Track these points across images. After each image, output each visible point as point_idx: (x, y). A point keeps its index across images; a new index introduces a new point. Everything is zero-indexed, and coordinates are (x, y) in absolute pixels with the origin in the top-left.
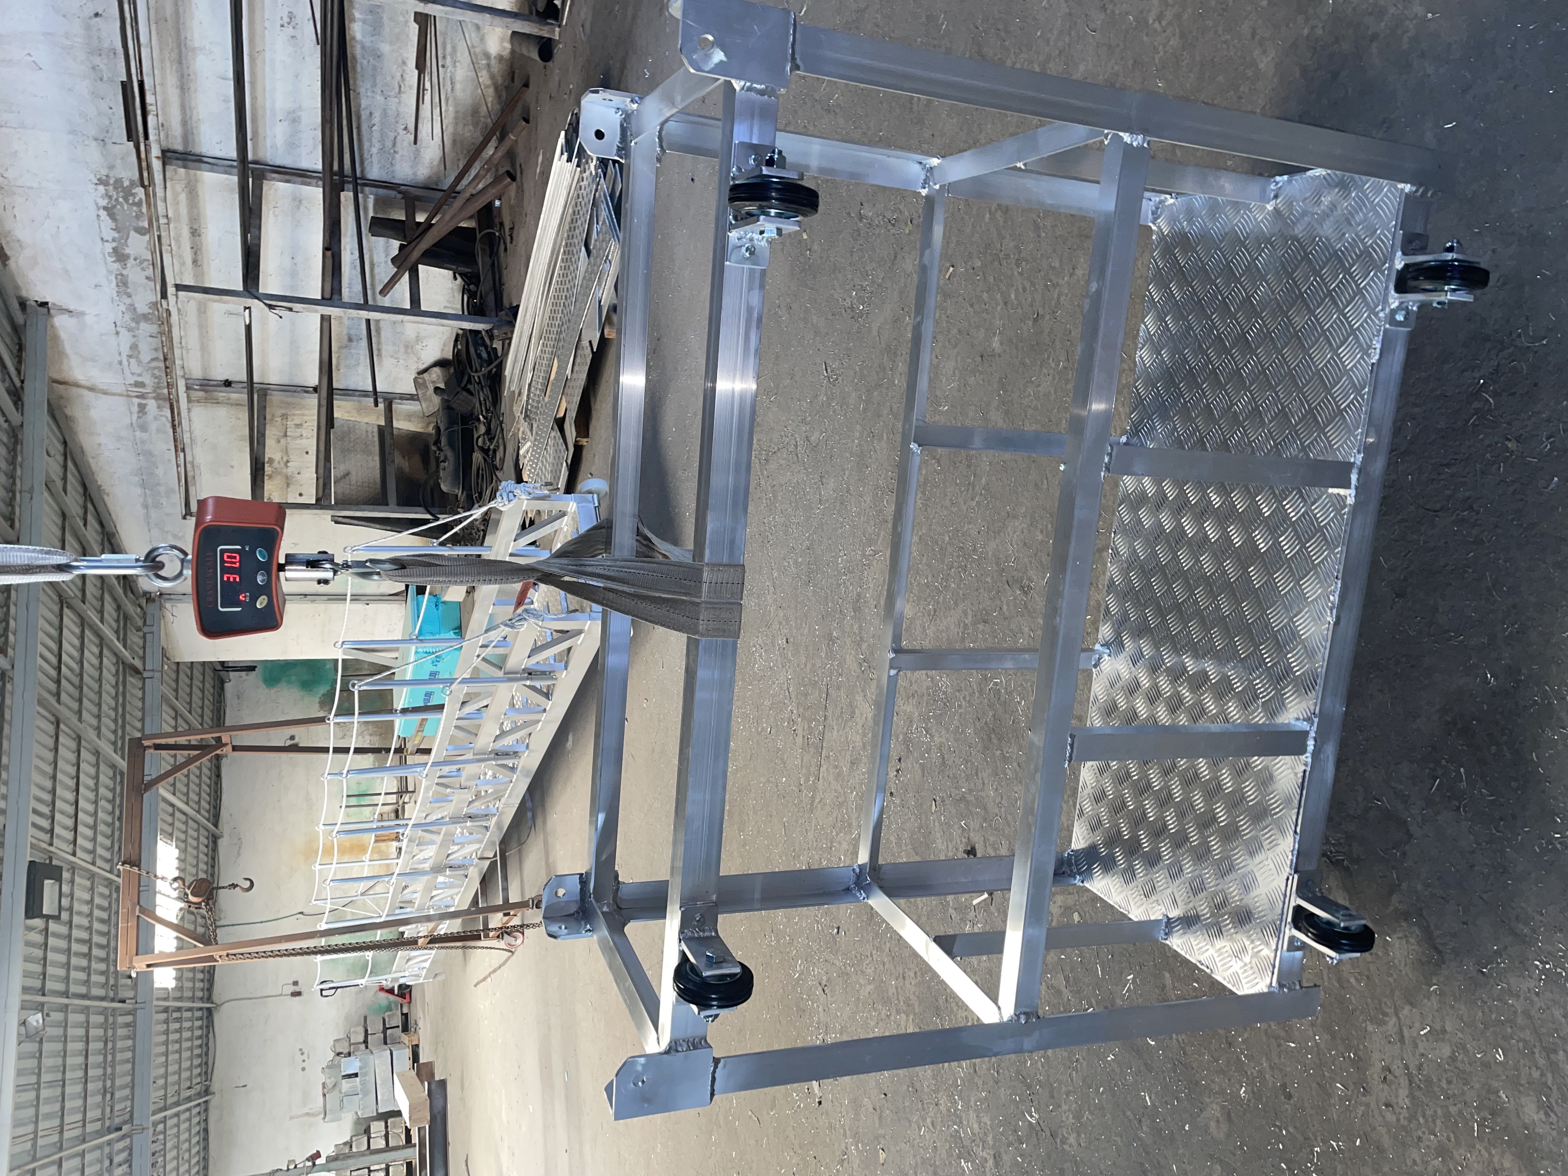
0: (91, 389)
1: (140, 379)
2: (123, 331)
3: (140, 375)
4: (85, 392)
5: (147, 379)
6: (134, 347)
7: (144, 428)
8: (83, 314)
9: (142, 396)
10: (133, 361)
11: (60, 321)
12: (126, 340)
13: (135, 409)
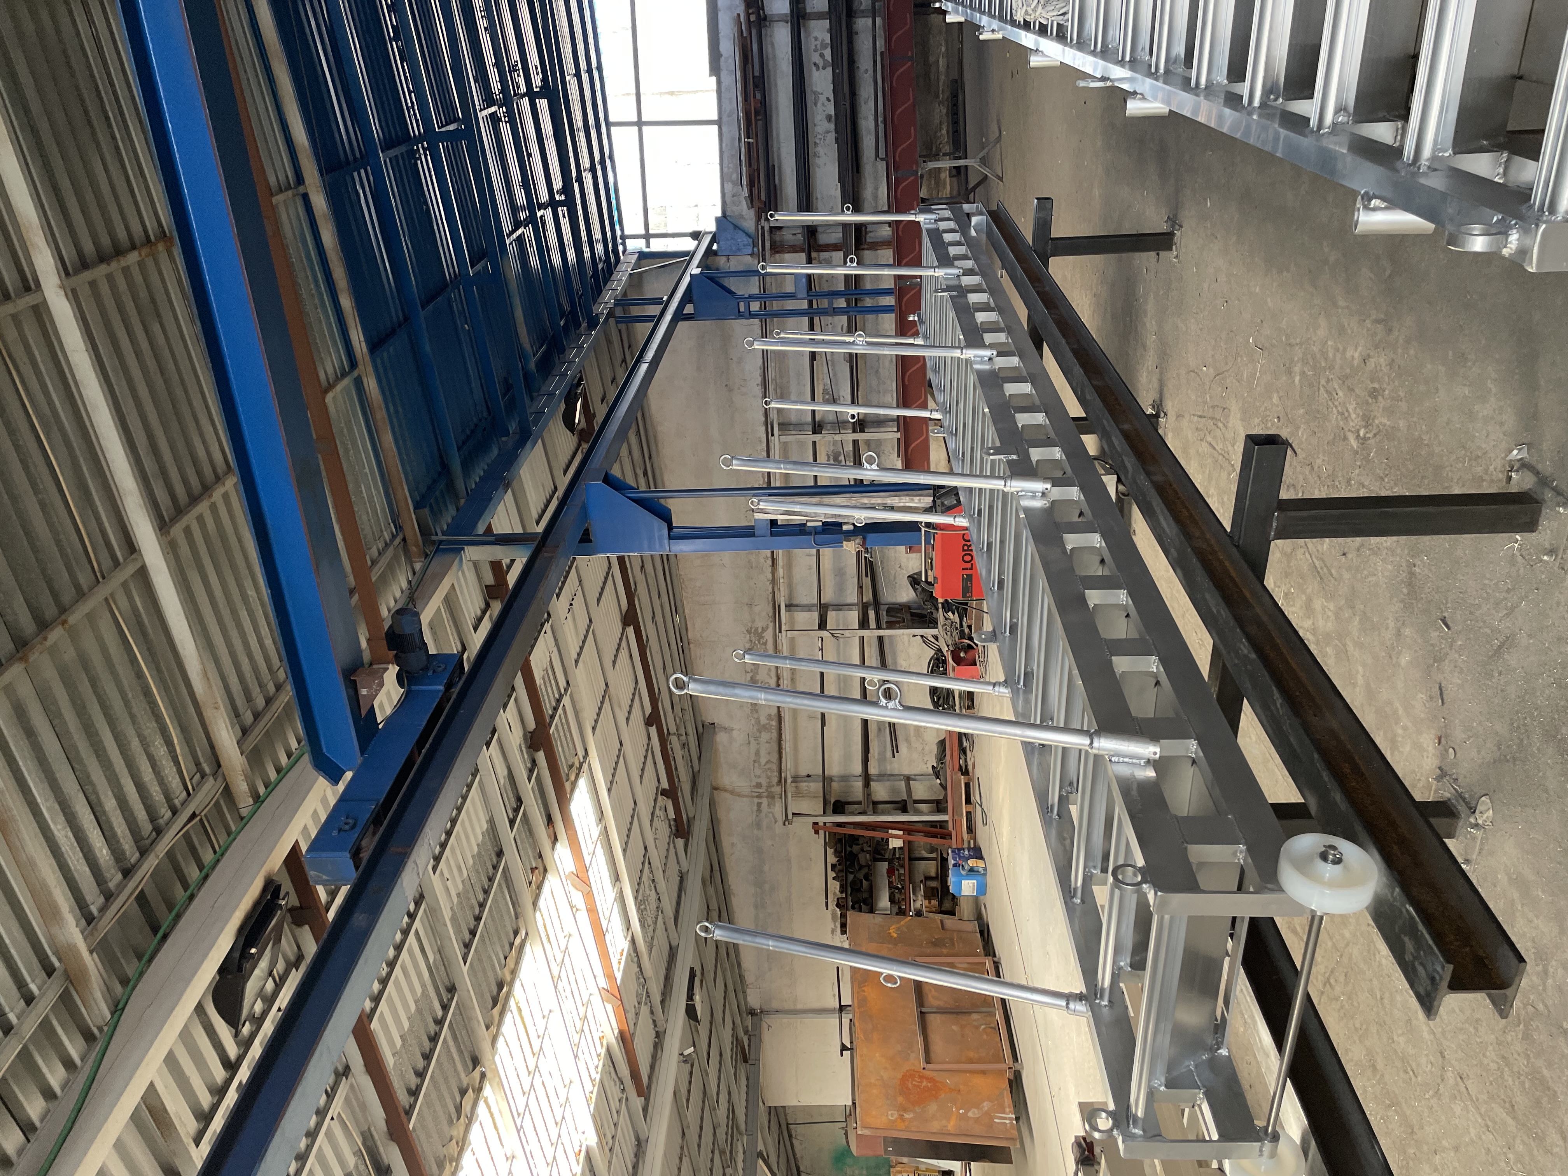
0: (732, 793)
1: (759, 780)
2: (752, 740)
3: (759, 777)
4: (727, 795)
5: (764, 781)
6: (757, 753)
7: (759, 826)
8: (732, 729)
9: (759, 797)
10: (756, 765)
11: (721, 738)
12: (753, 746)
13: (755, 808)
